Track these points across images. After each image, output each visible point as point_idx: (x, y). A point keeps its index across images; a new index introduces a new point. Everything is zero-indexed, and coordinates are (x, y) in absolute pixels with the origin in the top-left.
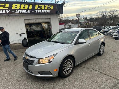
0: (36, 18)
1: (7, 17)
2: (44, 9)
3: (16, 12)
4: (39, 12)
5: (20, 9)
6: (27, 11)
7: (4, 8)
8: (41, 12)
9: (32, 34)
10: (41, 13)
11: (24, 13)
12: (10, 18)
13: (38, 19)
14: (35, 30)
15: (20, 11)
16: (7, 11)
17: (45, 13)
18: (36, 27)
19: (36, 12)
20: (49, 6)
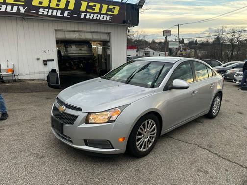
0: (81, 29)
1: (19, 23)
2: (100, 13)
3: (39, 13)
4: (87, 17)
5: (49, 8)
6: (62, 13)
7: (15, 1)
8: (93, 18)
9: (67, 64)
10: (92, 20)
11: (56, 17)
12: (26, 23)
13: (85, 32)
14: (77, 55)
15: (48, 12)
16: (21, 8)
17: (100, 20)
18: (78, 49)
19: (82, 16)
20: (111, 7)
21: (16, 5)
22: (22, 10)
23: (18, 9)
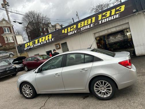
2: (111, 16)
3: (81, 30)
4: (103, 22)
5: (84, 26)
6: (90, 26)
7: (73, 29)
8: (106, 21)
11: (88, 29)
15: (84, 28)
16: (75, 31)
17: (111, 20)
18: (114, 38)
19: (100, 23)
21: (73, 31)
22: (75, 32)
23: (74, 32)
